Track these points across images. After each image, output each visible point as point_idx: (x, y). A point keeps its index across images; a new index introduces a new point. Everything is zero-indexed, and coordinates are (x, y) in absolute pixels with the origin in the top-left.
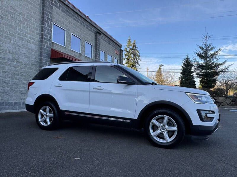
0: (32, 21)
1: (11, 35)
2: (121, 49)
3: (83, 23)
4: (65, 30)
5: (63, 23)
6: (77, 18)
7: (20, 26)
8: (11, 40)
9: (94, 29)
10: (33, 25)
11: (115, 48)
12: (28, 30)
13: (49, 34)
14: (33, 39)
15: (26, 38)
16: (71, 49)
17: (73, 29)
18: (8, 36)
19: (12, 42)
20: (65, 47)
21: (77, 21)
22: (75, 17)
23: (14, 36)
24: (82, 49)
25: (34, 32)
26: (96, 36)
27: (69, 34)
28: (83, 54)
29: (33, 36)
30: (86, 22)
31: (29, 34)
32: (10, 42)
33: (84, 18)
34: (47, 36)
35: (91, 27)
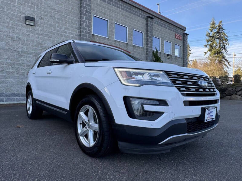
0: (71, 17)
1: (51, 33)
2: (185, 32)
3: (130, 9)
4: (107, 21)
5: (105, 14)
6: (122, 6)
7: (59, 23)
8: (50, 37)
9: (144, 14)
10: (72, 20)
11: (176, 32)
12: (66, 26)
13: (87, 26)
14: (72, 34)
15: (65, 34)
16: (115, 40)
17: (117, 18)
18: (48, 34)
19: (51, 39)
20: (108, 38)
21: (122, 9)
22: (120, 4)
23: (53, 33)
24: (129, 38)
25: (73, 27)
26: (147, 21)
27: (112, 24)
28: (130, 44)
29: (72, 31)
30: (133, 8)
31: (68, 29)
32: (50, 40)
33: (131, 3)
34: (86, 29)
35: (140, 12)
